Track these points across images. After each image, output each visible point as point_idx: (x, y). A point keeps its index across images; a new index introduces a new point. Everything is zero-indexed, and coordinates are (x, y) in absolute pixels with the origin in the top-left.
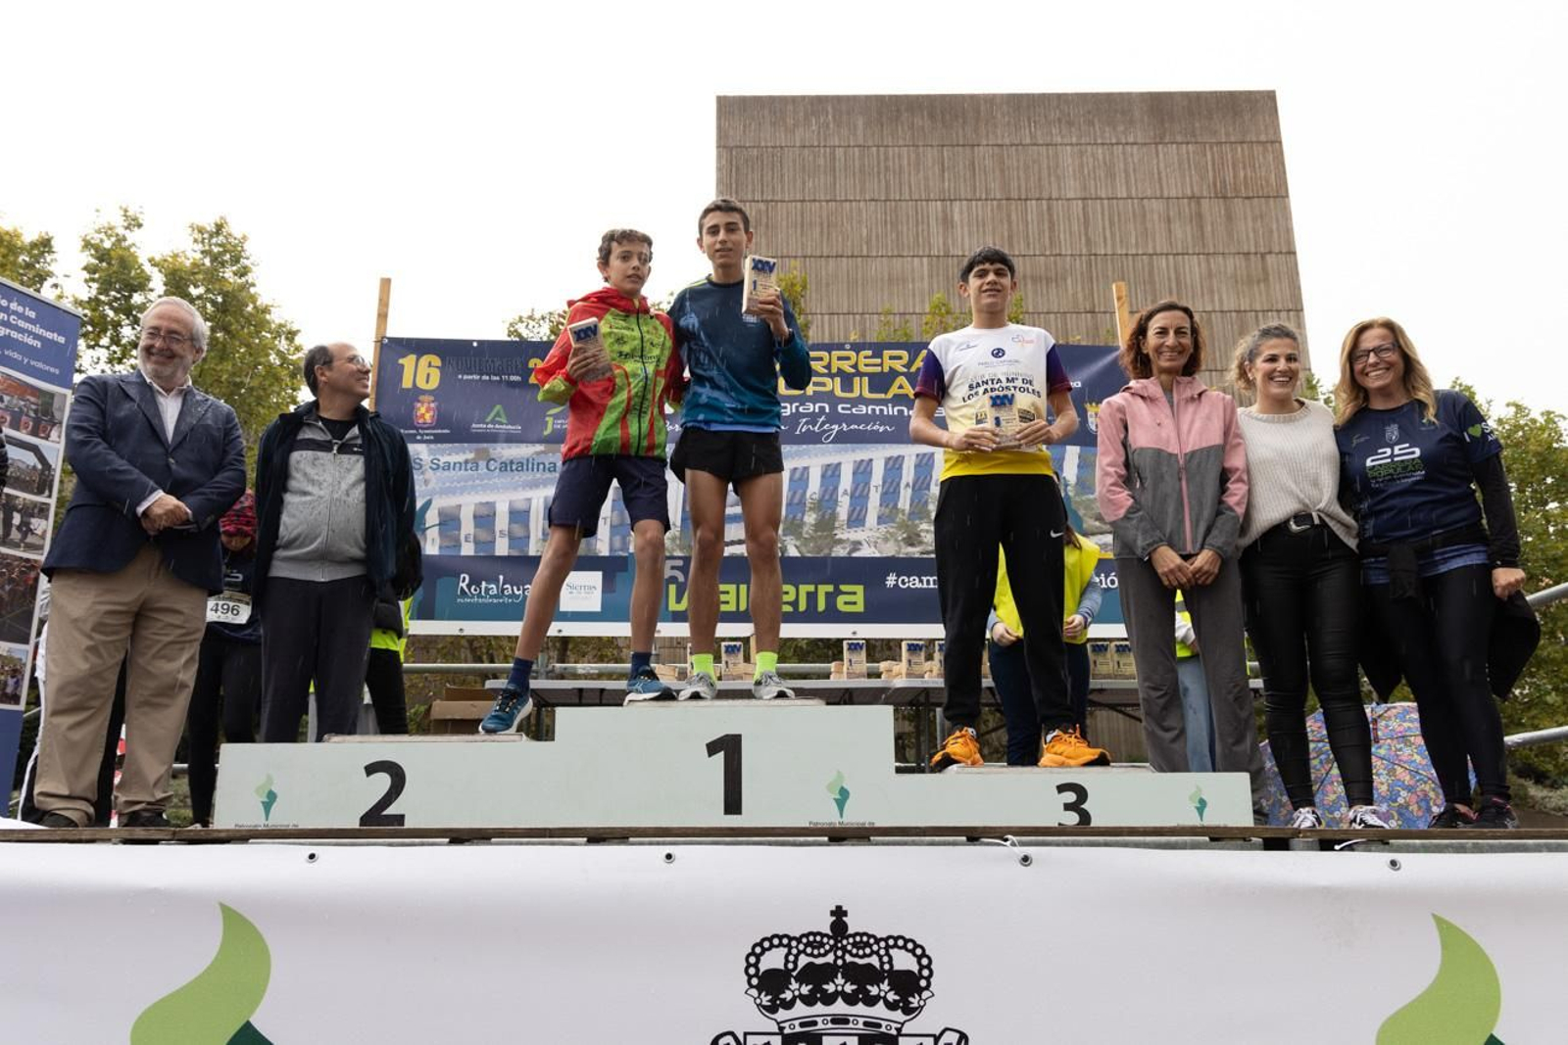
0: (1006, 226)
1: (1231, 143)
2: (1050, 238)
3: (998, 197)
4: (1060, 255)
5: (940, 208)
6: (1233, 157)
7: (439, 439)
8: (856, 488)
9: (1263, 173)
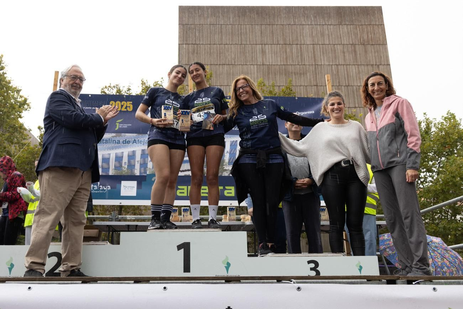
0: (285, 54)
1: (366, 25)
2: (301, 58)
3: (282, 43)
4: (305, 65)
5: (260, 47)
6: (367, 30)
8: (232, 150)
9: (378, 36)
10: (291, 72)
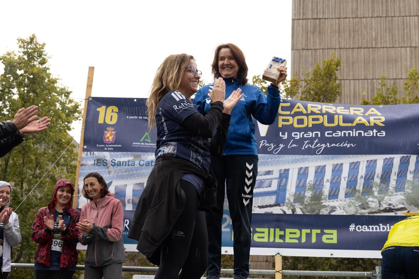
7: (116, 150)
8: (334, 178)
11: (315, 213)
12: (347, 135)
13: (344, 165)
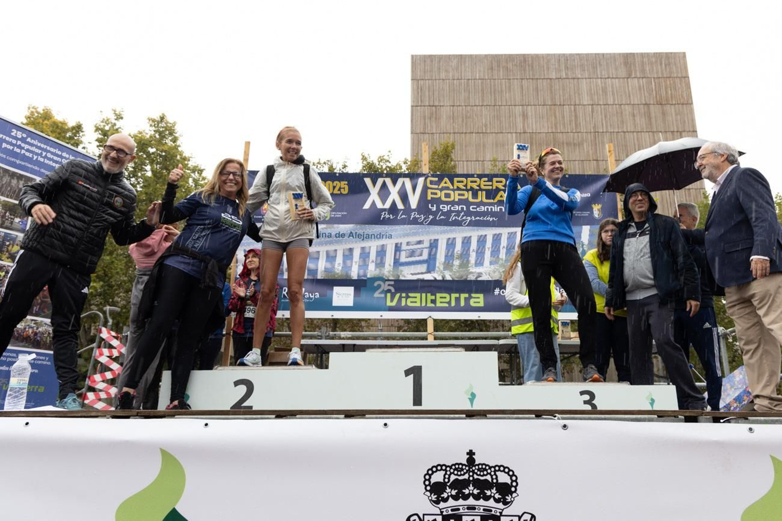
0: (553, 118)
1: (665, 77)
2: (576, 123)
3: (550, 103)
4: (580, 132)
5: (521, 109)
6: (665, 85)
8: (479, 248)
9: (680, 93)
10: (561, 142)
11: (463, 279)
12: (490, 210)
13: (488, 237)
